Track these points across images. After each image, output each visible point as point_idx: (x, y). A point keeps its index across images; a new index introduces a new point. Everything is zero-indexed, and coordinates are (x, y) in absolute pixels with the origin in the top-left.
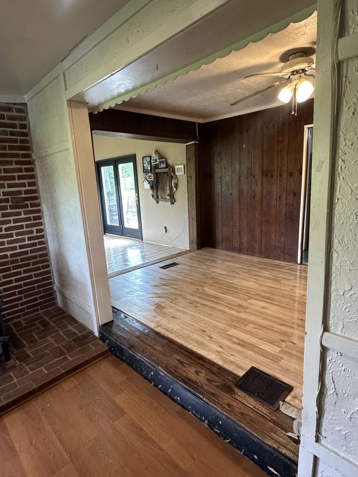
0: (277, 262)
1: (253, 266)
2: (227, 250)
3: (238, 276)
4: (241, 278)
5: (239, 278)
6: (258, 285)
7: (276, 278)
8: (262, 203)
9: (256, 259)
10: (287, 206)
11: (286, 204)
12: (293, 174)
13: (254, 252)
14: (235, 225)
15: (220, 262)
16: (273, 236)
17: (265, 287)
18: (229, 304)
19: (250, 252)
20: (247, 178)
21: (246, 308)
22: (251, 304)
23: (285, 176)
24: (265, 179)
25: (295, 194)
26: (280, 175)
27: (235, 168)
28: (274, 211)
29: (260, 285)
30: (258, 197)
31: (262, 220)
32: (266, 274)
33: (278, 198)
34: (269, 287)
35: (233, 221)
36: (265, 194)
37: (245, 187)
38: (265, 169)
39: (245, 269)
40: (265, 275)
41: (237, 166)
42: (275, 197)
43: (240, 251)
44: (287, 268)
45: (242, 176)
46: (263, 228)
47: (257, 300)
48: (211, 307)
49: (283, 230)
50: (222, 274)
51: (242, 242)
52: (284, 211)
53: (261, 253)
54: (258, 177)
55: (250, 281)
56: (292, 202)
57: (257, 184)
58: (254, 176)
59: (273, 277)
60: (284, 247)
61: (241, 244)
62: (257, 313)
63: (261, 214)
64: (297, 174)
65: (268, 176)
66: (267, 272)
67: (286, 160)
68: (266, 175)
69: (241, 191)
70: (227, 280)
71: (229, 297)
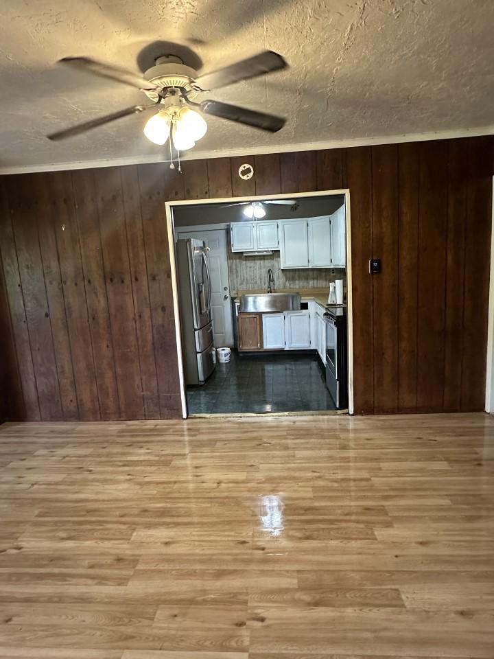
0: (150, 424)
1: (113, 442)
2: (51, 421)
3: (91, 477)
4: (98, 481)
5: (93, 480)
6: (138, 487)
7: (163, 458)
8: (109, 326)
9: (113, 427)
10: (154, 330)
11: (153, 326)
12: (157, 278)
13: (106, 413)
14: (63, 372)
15: (45, 452)
16: (137, 381)
17: (152, 486)
18: (92, 567)
19: (99, 416)
20: (76, 284)
21: (134, 561)
22: (141, 544)
23: (144, 280)
24: (109, 286)
25: (164, 309)
26: (137, 279)
27: (48, 267)
28: (132, 338)
29: (141, 484)
30: (102, 316)
31: (113, 356)
32: (141, 454)
33: (137, 317)
34: (158, 483)
35: (59, 364)
36: (113, 311)
37: (74, 301)
38: (108, 269)
39: (99, 456)
40: (142, 458)
41: (54, 264)
42: (131, 316)
43: (79, 415)
44: (170, 431)
45: (65, 283)
46: (118, 369)
47: (149, 526)
48: (50, 600)
49: (152, 368)
50: (57, 484)
51: (81, 400)
52: (149, 337)
53: (120, 413)
54: (98, 282)
55: (119, 482)
56: (160, 323)
57: (96, 296)
58: (89, 281)
59: (157, 458)
60: (159, 396)
61: (79, 404)
62: (161, 567)
63: (110, 346)
64: (162, 277)
65: (115, 280)
66: (143, 451)
67: (142, 254)
68: (111, 280)
69: (67, 310)
70: (71, 496)
71: (88, 543)
